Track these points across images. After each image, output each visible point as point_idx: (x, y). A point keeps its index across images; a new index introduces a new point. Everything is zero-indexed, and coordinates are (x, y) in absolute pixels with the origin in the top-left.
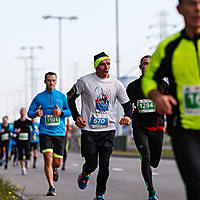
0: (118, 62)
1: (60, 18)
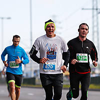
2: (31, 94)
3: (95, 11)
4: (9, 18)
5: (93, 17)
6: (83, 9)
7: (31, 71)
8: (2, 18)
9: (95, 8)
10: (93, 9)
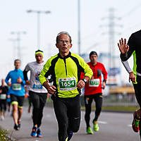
0: (79, 43)
1: (39, 12)
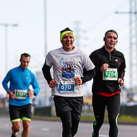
2: (46, 129)
3: (133, 15)
4: (16, 25)
5: (131, 23)
6: (117, 13)
7: (46, 97)
8: (6, 25)
9: (133, 11)
10: (131, 12)
